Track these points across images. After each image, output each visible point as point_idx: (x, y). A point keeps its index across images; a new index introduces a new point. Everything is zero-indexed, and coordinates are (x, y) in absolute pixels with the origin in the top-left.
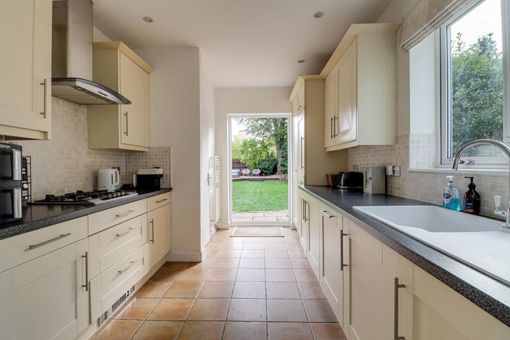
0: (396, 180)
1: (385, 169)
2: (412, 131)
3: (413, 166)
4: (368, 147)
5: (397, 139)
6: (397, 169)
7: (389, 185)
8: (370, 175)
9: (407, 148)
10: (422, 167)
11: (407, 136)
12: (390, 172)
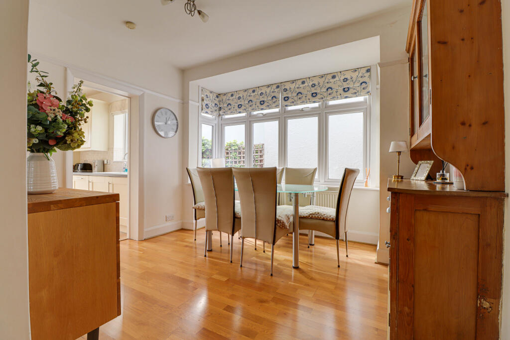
0: (108, 165)
1: (103, 162)
2: (115, 147)
3: (114, 160)
4: (95, 151)
5: (109, 149)
6: (109, 161)
7: (105, 168)
8: (96, 164)
9: (113, 153)
10: (118, 160)
11: (113, 148)
12: (105, 162)
